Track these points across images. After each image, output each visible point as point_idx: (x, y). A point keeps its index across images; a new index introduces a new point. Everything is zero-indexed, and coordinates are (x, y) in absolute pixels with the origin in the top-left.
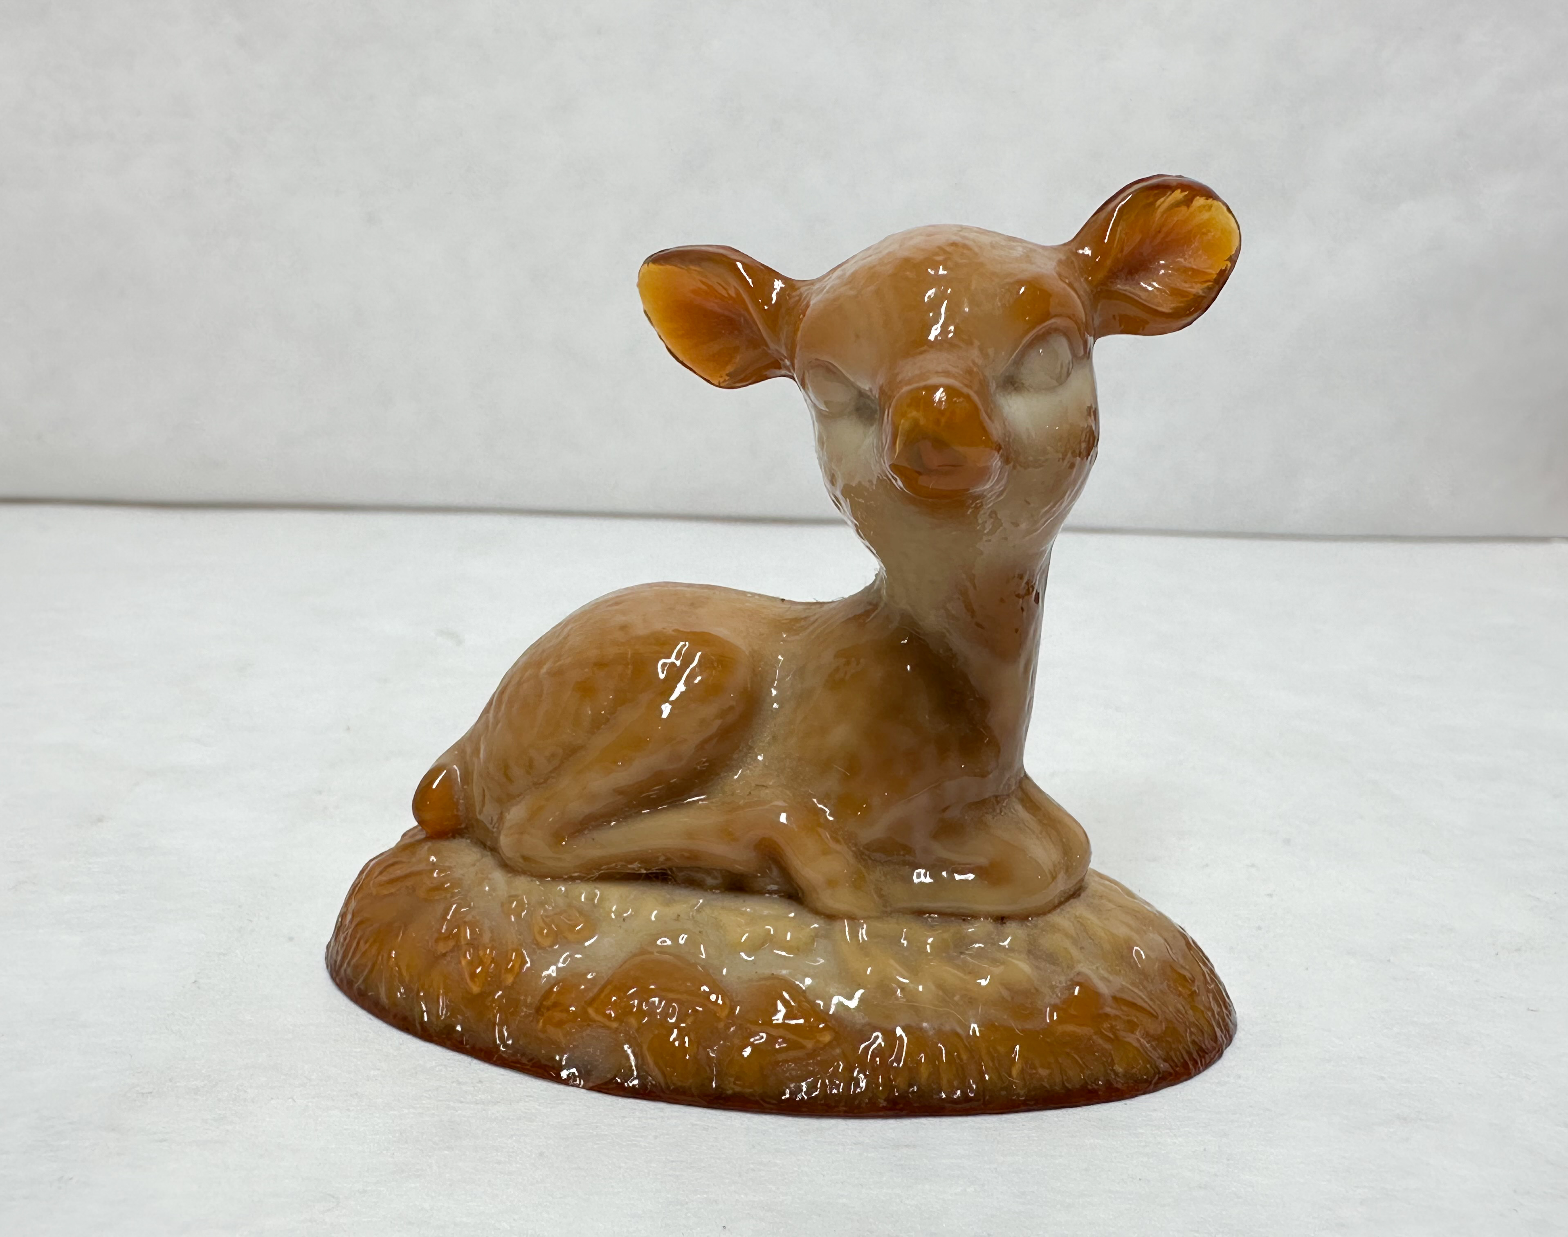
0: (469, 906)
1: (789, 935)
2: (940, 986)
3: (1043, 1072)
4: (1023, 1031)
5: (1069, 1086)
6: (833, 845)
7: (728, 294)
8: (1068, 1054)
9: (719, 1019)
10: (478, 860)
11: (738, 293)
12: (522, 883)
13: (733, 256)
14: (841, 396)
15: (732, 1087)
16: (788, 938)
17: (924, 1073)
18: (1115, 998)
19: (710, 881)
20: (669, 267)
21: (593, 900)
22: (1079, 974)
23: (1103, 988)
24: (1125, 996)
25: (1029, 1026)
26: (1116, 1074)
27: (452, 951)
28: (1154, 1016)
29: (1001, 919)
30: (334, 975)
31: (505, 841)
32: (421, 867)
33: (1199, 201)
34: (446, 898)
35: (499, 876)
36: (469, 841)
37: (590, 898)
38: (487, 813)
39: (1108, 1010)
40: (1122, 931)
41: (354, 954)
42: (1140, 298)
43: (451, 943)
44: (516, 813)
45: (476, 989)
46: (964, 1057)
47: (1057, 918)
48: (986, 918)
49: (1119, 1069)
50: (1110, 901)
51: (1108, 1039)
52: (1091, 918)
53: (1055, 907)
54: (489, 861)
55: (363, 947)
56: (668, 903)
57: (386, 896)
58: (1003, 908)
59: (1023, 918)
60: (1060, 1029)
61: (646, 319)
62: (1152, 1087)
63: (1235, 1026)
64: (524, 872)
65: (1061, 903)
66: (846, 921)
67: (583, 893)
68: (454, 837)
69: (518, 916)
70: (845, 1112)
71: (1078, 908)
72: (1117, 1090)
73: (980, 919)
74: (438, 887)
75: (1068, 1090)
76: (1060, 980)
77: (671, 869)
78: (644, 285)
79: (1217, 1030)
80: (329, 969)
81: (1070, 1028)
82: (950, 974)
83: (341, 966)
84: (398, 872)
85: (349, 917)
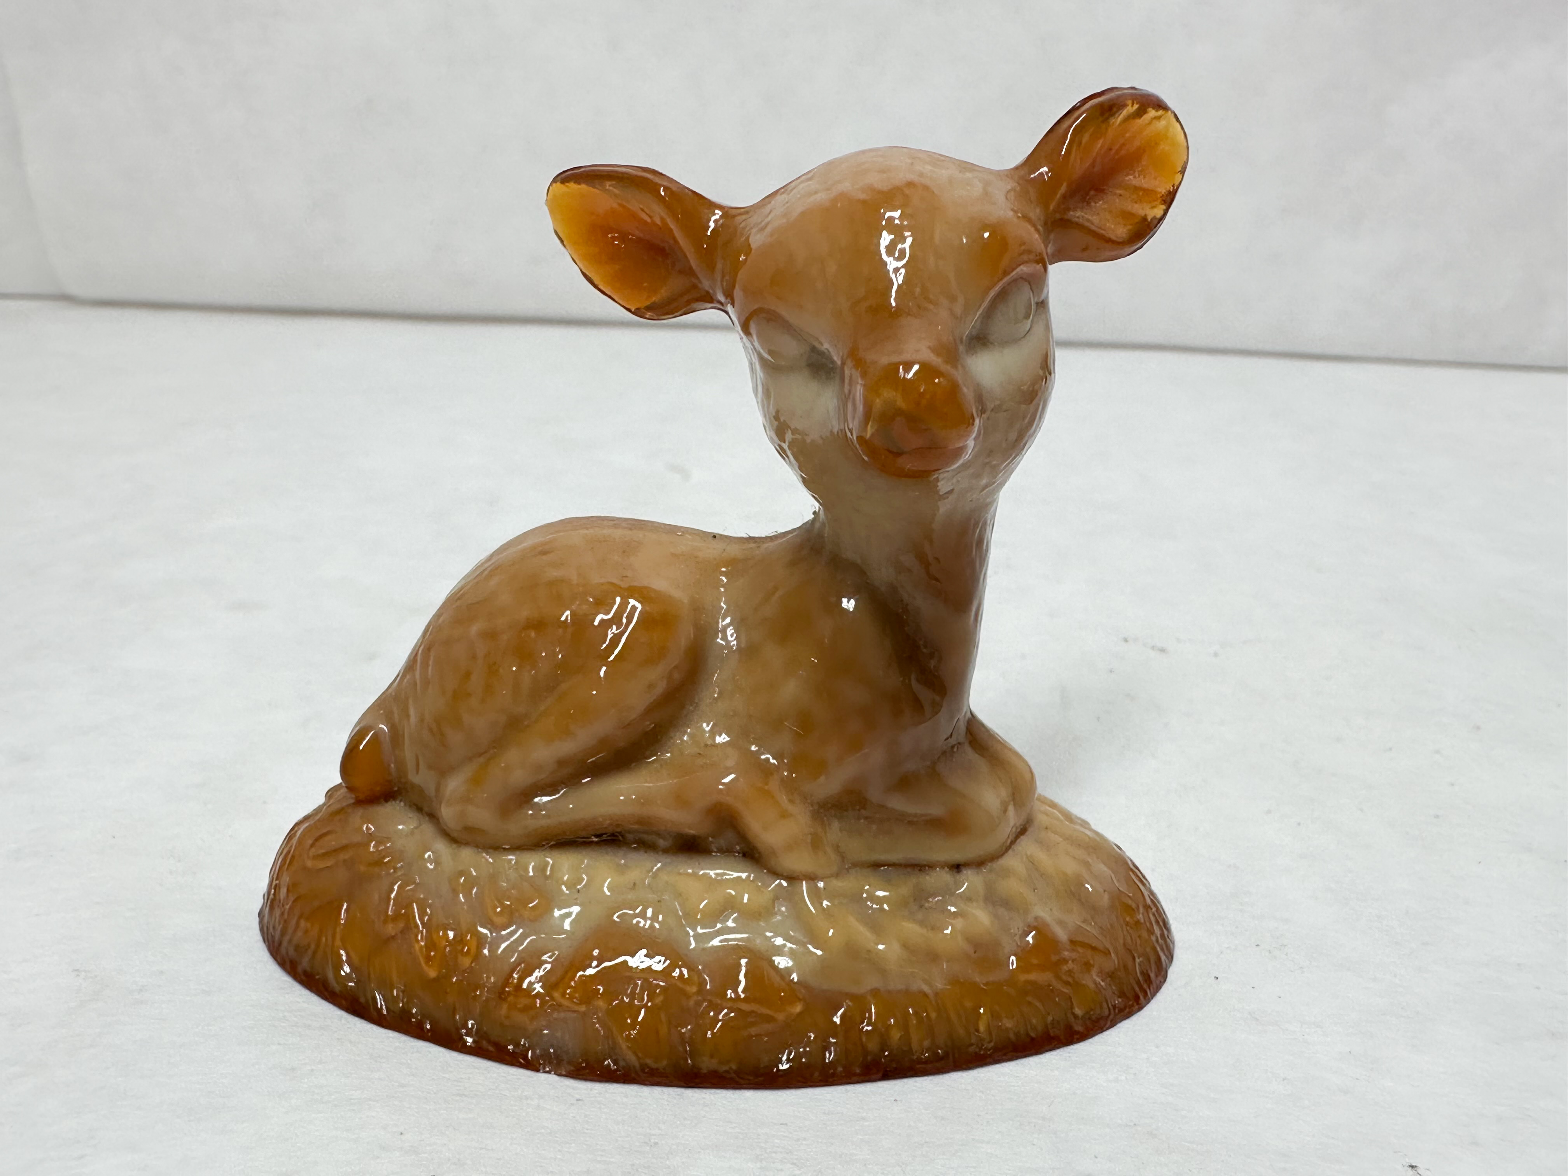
0: (414, 883)
1: (746, 896)
2: (905, 946)
3: (1008, 1024)
4: (986, 984)
5: (1033, 1035)
6: (790, 808)
7: (652, 221)
8: (1030, 1003)
9: (688, 997)
10: (416, 828)
11: (662, 219)
12: (467, 853)
13: (657, 180)
14: (791, 348)
15: (707, 1064)
16: (745, 900)
17: (896, 1035)
18: (1072, 942)
19: (662, 843)
20: (583, 187)
21: (544, 870)
22: (1036, 918)
23: (1062, 935)
24: (1080, 938)
25: (993, 977)
26: (1076, 1017)
27: (402, 932)
28: (1107, 953)
29: (957, 867)
30: (275, 954)
31: (447, 813)
32: (357, 839)
33: (1152, 113)
34: (389, 874)
35: (441, 846)
36: (402, 804)
37: (541, 869)
38: (421, 778)
39: (1066, 954)
40: (1070, 867)
41: (295, 930)
42: (1092, 224)
43: (401, 925)
44: (454, 785)
45: (432, 973)
46: (933, 1015)
47: (1010, 861)
48: (942, 867)
49: (1078, 1011)
50: (1055, 833)
51: (1067, 983)
52: (1041, 855)
53: (1008, 848)
54: (428, 829)
55: (303, 923)
56: (621, 870)
57: (322, 869)
58: (958, 857)
59: (979, 864)
60: (1023, 977)
61: (558, 241)
62: (1109, 1023)
63: (1173, 943)
64: (467, 844)
65: (1013, 842)
66: (804, 882)
67: (531, 864)
68: (386, 801)
69: (467, 895)
70: (821, 1081)
71: (1026, 845)
72: (1078, 1032)
73: (936, 869)
74: (378, 862)
75: (1033, 1039)
76: (1017, 926)
77: (620, 833)
78: (555, 205)
79: (1161, 954)
80: (267, 943)
81: (1033, 976)
82: (911, 929)
83: (280, 944)
84: (331, 842)
85: (283, 891)
